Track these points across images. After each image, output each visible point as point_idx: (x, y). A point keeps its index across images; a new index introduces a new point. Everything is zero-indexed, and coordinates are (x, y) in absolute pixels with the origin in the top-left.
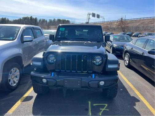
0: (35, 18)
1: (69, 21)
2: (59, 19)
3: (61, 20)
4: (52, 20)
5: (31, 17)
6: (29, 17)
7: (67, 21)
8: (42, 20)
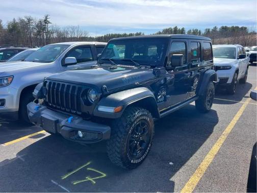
0: (181, 29)
1: (246, 28)
2: (224, 26)
3: (228, 28)
4: (211, 30)
5: (176, 27)
6: (173, 27)
7: (242, 28)
8: (192, 31)
